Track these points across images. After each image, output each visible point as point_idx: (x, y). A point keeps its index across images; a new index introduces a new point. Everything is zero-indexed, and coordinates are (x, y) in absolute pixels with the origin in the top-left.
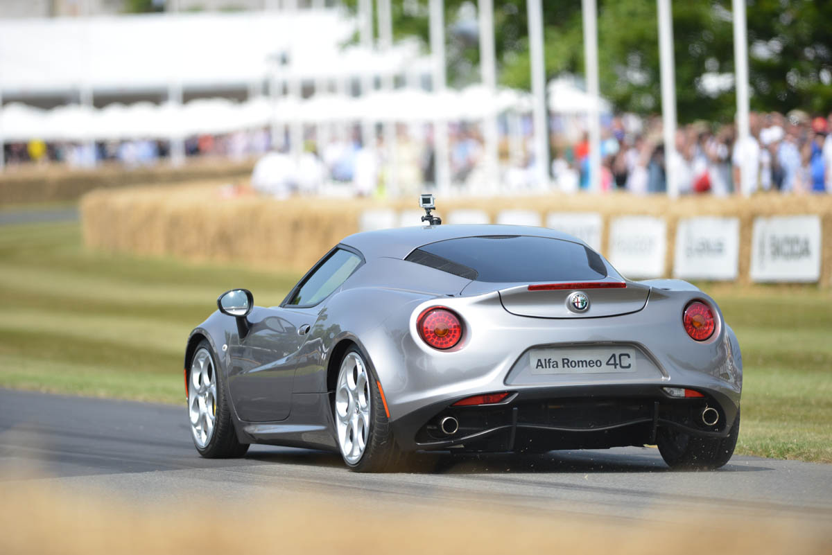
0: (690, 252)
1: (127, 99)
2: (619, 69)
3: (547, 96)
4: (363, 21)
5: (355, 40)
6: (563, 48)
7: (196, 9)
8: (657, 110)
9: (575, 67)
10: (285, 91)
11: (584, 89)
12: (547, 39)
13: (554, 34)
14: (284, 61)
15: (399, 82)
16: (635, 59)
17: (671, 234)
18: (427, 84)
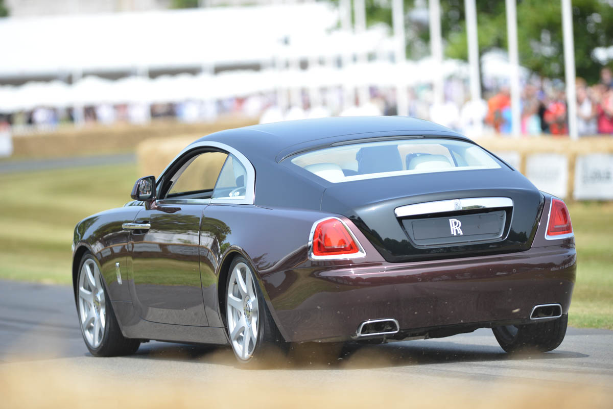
0: (585, 179)
1: (173, 72)
2: (534, 44)
3: (480, 65)
4: (343, 12)
5: (338, 26)
6: (492, 29)
7: (224, 5)
8: (562, 76)
9: (501, 44)
10: (287, 65)
11: (507, 60)
12: (479, 23)
13: (484, 18)
14: (286, 42)
15: (371, 57)
16: (546, 37)
17: (572, 167)
18: (392, 58)
